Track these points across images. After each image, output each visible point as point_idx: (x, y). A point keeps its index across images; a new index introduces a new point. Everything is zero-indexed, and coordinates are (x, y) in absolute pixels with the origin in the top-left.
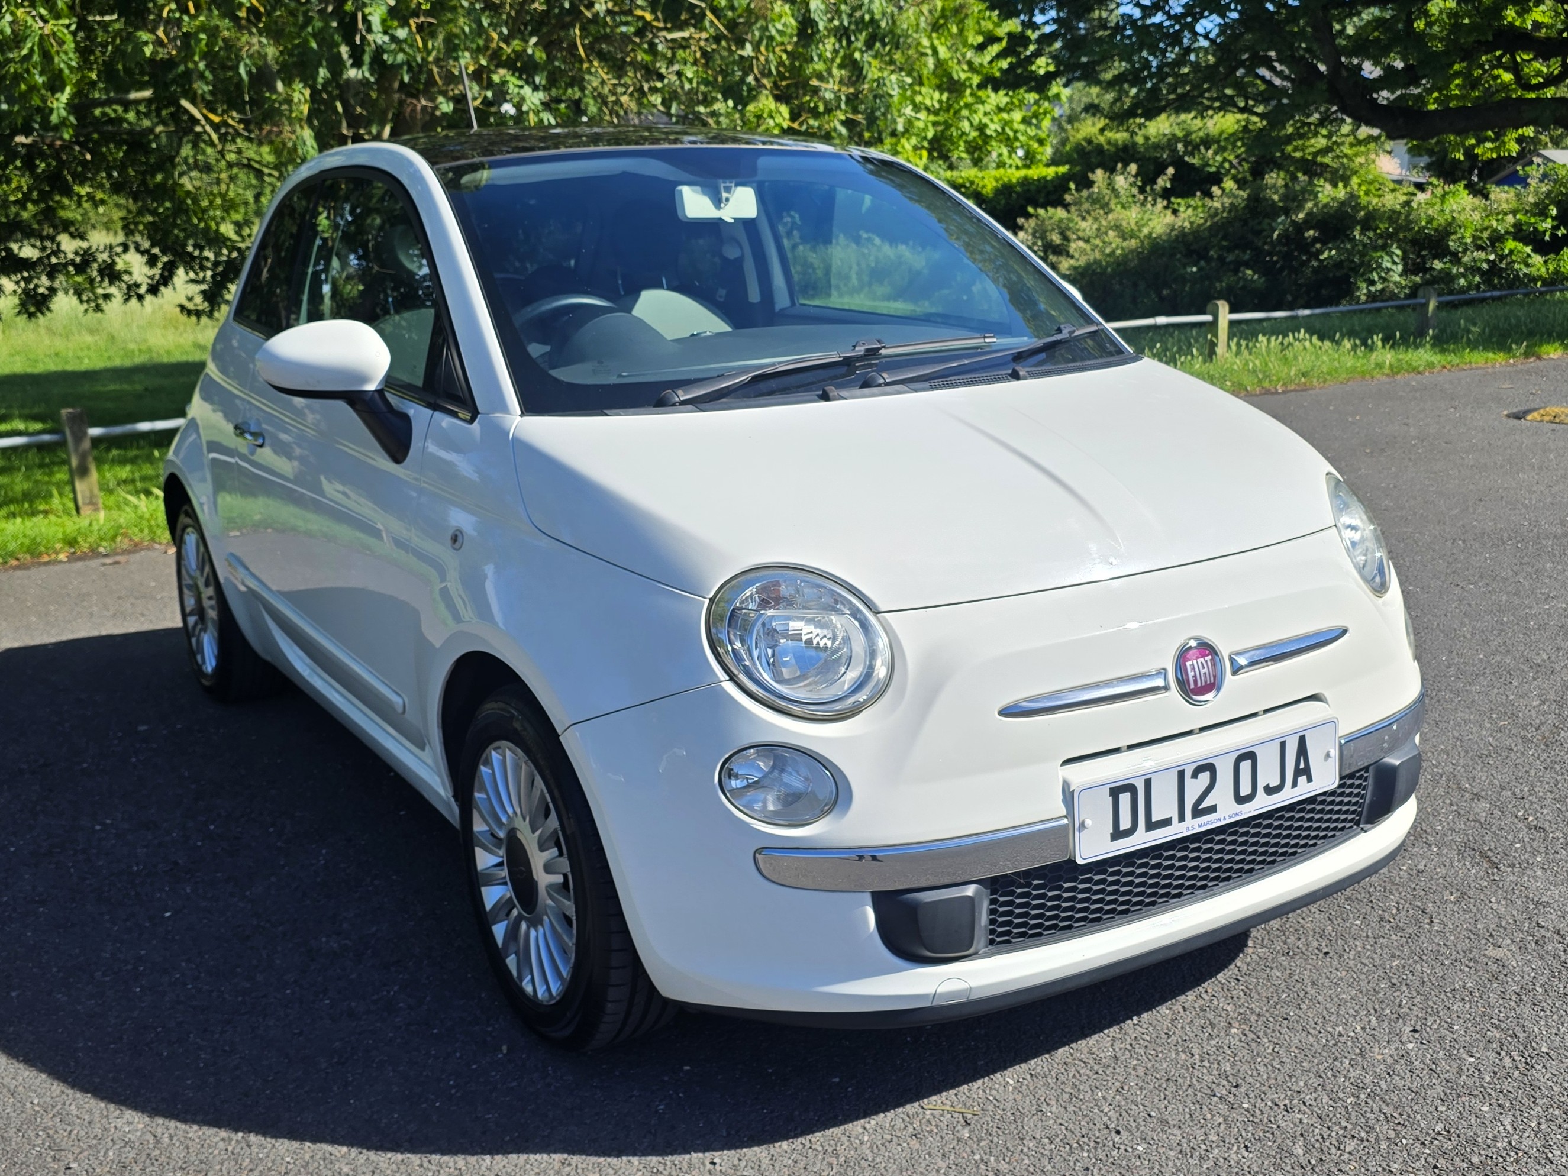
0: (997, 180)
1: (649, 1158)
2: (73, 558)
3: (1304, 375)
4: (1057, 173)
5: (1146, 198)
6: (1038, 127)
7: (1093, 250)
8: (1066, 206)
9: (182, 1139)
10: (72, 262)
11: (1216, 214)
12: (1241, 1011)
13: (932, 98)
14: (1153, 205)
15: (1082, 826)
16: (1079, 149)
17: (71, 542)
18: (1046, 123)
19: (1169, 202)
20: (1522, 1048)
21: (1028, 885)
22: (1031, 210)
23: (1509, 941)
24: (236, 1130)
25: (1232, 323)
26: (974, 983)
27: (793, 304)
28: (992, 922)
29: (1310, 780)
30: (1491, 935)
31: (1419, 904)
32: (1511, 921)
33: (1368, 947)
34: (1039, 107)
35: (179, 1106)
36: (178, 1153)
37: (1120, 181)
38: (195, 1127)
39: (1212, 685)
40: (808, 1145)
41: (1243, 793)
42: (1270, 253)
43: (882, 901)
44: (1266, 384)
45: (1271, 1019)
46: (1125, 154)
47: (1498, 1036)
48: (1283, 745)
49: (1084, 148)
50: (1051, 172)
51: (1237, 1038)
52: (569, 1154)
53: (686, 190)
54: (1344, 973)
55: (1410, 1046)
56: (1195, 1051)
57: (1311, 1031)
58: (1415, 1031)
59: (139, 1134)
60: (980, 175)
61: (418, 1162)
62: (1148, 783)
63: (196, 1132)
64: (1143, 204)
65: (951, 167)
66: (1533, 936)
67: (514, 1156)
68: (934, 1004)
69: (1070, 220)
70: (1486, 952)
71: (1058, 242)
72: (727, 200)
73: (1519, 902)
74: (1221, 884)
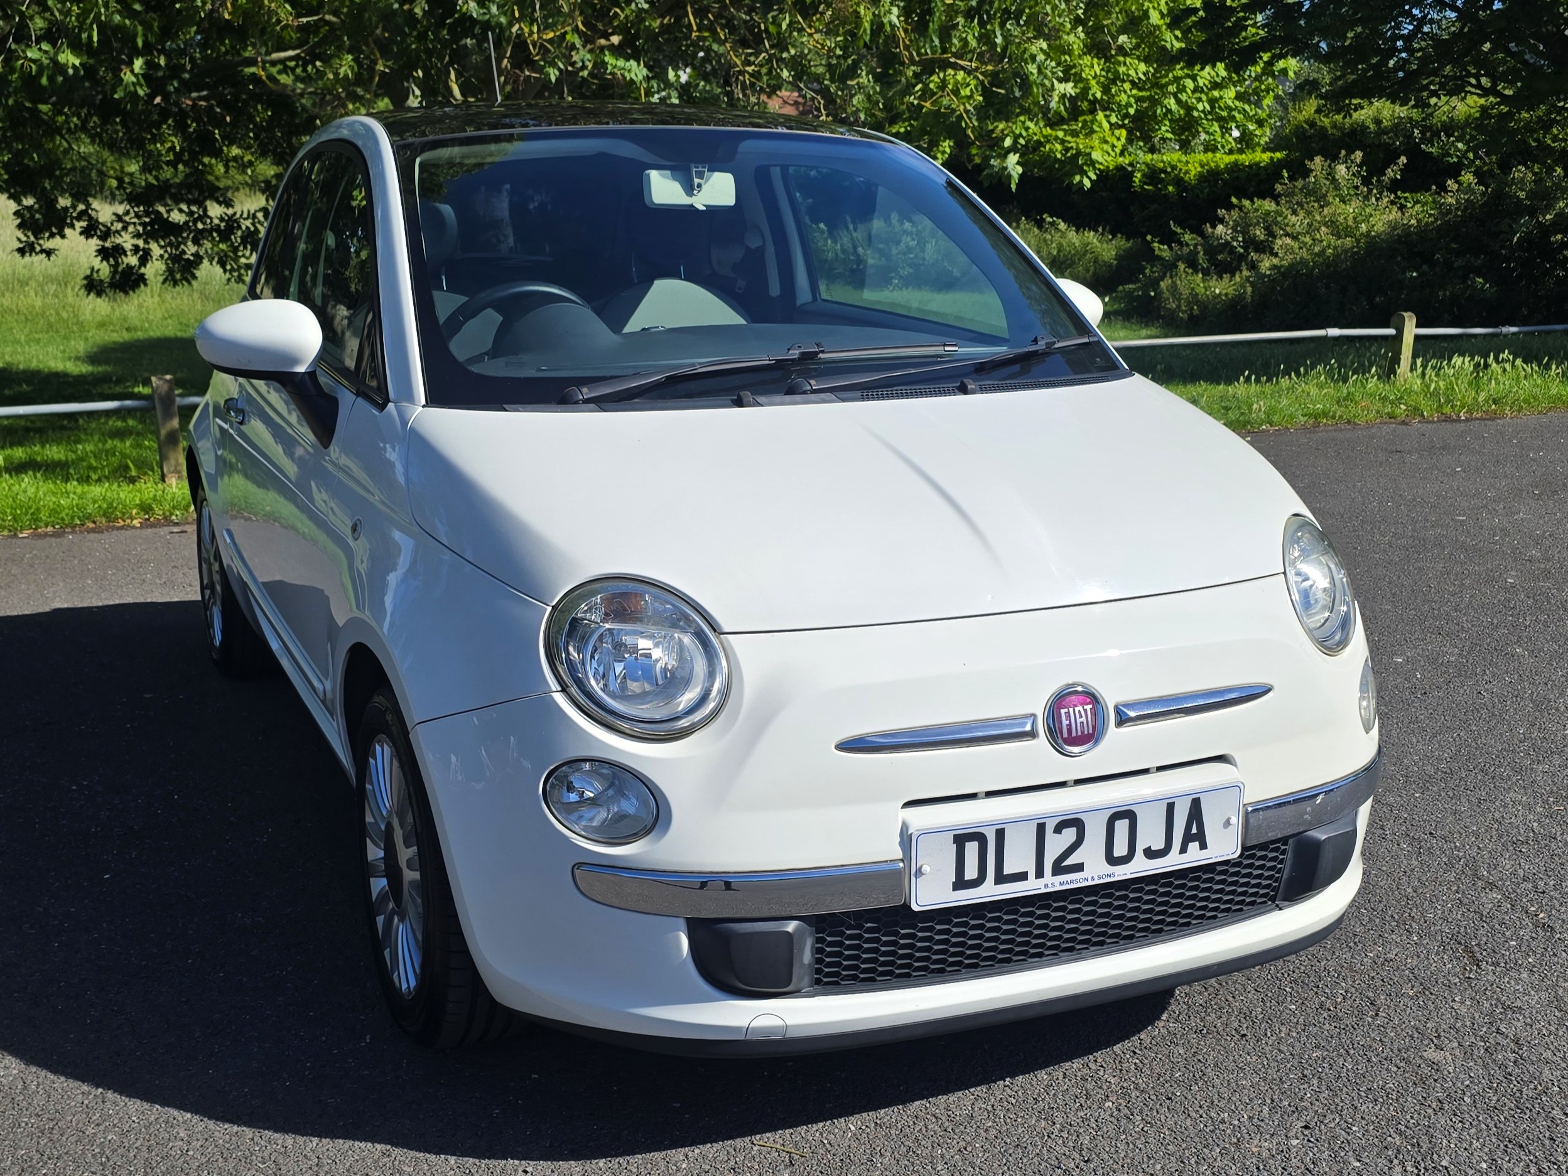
0: (1202, 166)
1: (466, 1159)
2: (146, 524)
3: (1495, 402)
4: (1272, 159)
5: (1370, 191)
6: (1257, 103)
7: (1300, 248)
8: (1276, 198)
9: (47, 1088)
10: (217, 229)
11: (1449, 212)
12: (1125, 1085)
13: (1136, 70)
14: (1377, 199)
15: (919, 872)
16: (1299, 132)
17: (146, 508)
18: (1268, 101)
19: (1397, 197)
20: (1419, 1159)
21: (860, 927)
22: (1234, 200)
23: (1456, 1044)
24: (98, 1086)
25: (1417, 338)
26: (791, 1021)
27: (815, 299)
28: (819, 961)
29: (1203, 846)
30: (1439, 1037)
31: (1371, 994)
32: (1468, 1023)
33: (1294, 1034)
34: (1261, 82)
35: (55, 1057)
36: (39, 1100)
37: (1341, 170)
38: (63, 1079)
39: (1090, 737)
40: (625, 1165)
41: (1116, 854)
42: (1507, 260)
43: (695, 927)
44: (1447, 410)
45: (1154, 1097)
46: (1354, 138)
47: (1398, 1143)
48: (1171, 808)
49: (1304, 131)
50: (1264, 157)
51: (1109, 1112)
52: (392, 1146)
53: (654, 175)
54: (1254, 1058)
55: (1295, 1142)
56: (1058, 1120)
57: (1193, 1114)
58: (1306, 1127)
59: (11, 1078)
60: (1184, 158)
61: (251, 1136)
62: (1000, 834)
63: (62, 1083)
64: (1366, 198)
65: (1153, 150)
66: (1485, 1042)
67: (341, 1141)
68: (748, 1038)
69: (1280, 213)
70: (1425, 1054)
71: (1262, 237)
72: (699, 186)
73: (1487, 1005)
74: (1092, 948)
